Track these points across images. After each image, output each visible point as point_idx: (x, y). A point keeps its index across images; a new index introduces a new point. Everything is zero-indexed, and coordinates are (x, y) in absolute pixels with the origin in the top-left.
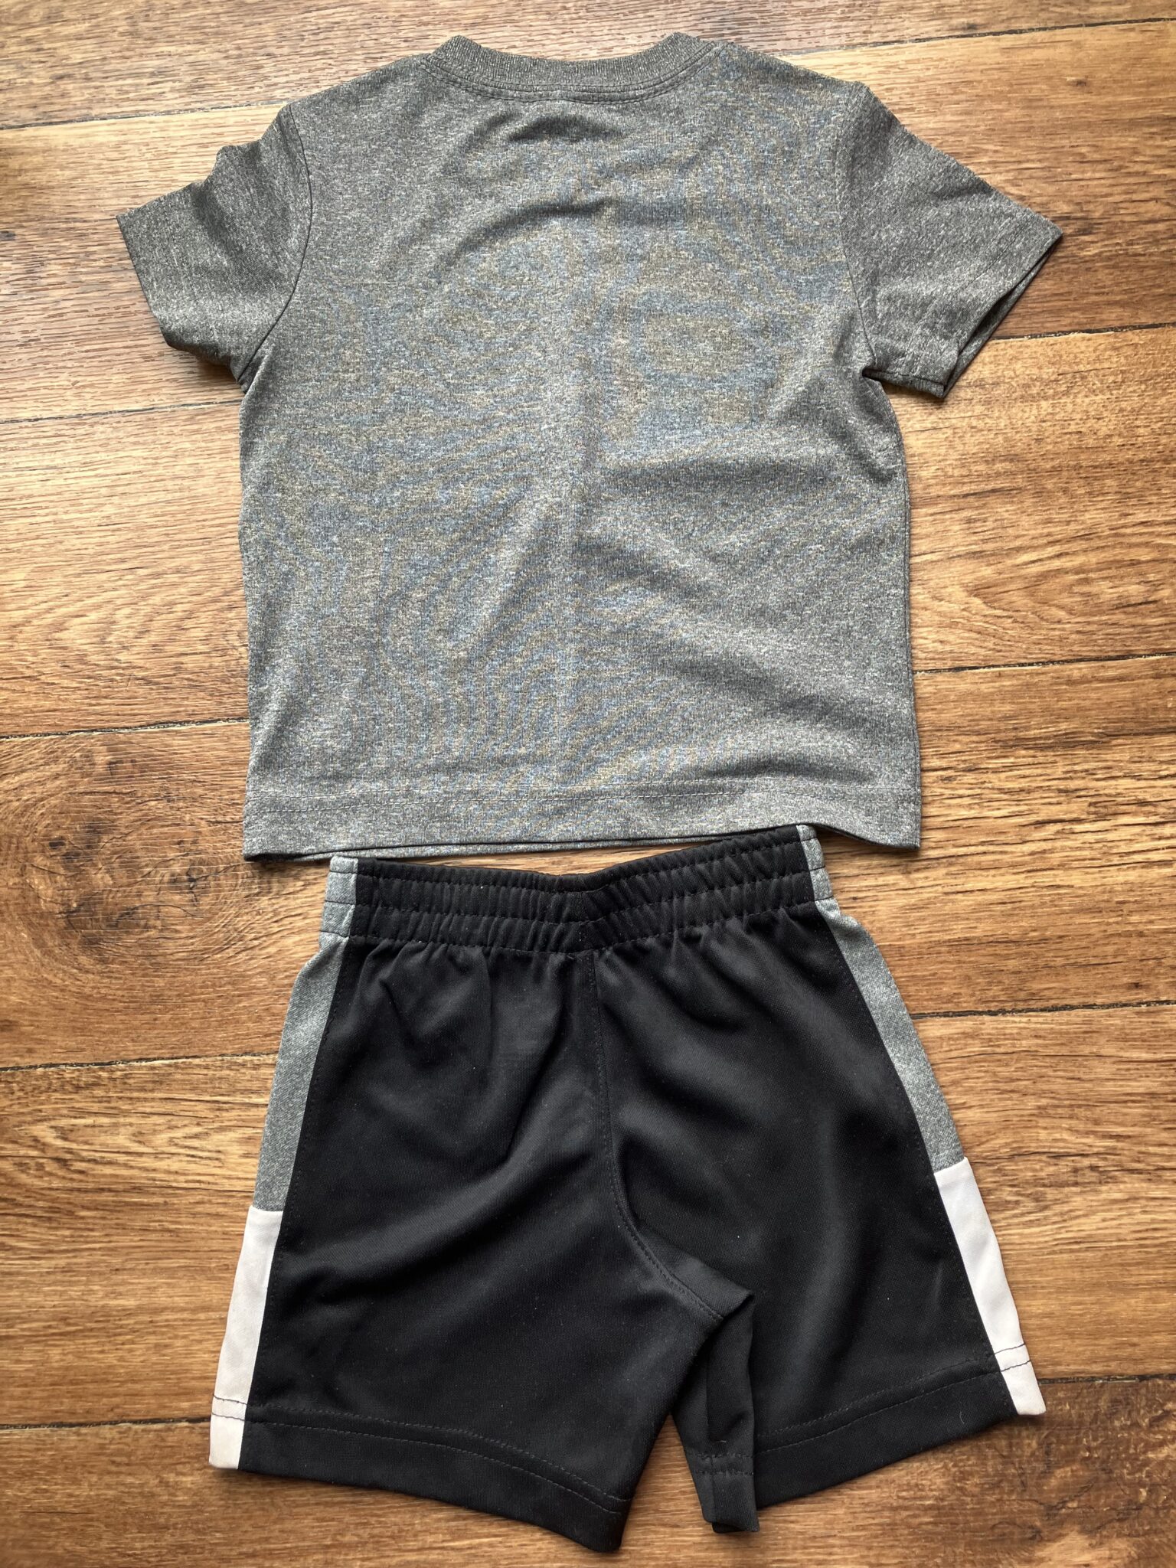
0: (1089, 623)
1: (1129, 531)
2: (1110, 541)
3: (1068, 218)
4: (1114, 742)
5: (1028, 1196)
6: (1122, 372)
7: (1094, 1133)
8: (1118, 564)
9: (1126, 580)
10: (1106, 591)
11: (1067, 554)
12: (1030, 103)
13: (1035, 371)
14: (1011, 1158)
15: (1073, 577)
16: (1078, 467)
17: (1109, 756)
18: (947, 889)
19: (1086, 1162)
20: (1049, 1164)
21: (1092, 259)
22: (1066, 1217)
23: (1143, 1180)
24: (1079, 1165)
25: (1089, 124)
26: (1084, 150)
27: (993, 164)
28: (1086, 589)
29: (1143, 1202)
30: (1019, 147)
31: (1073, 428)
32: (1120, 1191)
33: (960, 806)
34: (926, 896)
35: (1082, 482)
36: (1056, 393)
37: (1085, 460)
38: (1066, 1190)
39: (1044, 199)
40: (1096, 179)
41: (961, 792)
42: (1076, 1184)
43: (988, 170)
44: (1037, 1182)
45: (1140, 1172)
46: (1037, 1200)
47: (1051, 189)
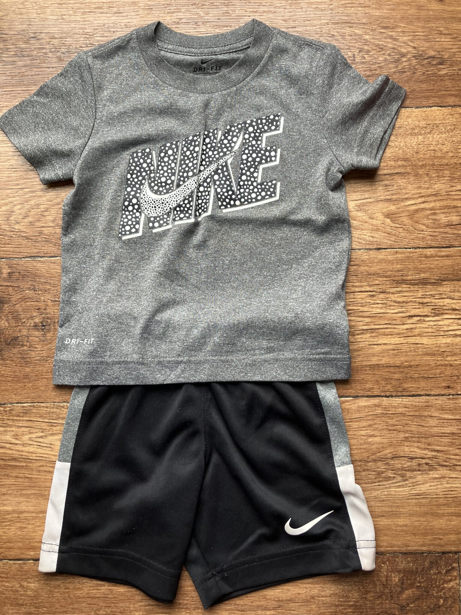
0: (435, 232)
1: (453, 193)
2: (445, 197)
3: (434, 57)
4: (444, 283)
5: (399, 475)
6: (454, 125)
7: (428, 449)
8: (449, 207)
9: (451, 214)
10: (443, 219)
11: (427, 202)
12: (420, 8)
13: (417, 123)
14: (392, 458)
15: (429, 212)
16: (433, 165)
17: (441, 289)
18: (370, 343)
19: (424, 461)
20: (408, 462)
21: (443, 76)
22: (414, 484)
23: (447, 470)
24: (421, 462)
25: (444, 18)
26: (441, 29)
27: (403, 32)
28: (434, 217)
29: (447, 479)
30: (414, 26)
31: (432, 148)
32: (438, 474)
33: (377, 307)
34: (362, 345)
35: (435, 171)
36: (425, 133)
37: (436, 162)
38: (415, 473)
39: (424, 49)
40: (446, 42)
41: (378, 302)
42: (419, 470)
43: (401, 35)
44: (403, 469)
45: (446, 466)
46: (402, 477)
47: (427, 45)
